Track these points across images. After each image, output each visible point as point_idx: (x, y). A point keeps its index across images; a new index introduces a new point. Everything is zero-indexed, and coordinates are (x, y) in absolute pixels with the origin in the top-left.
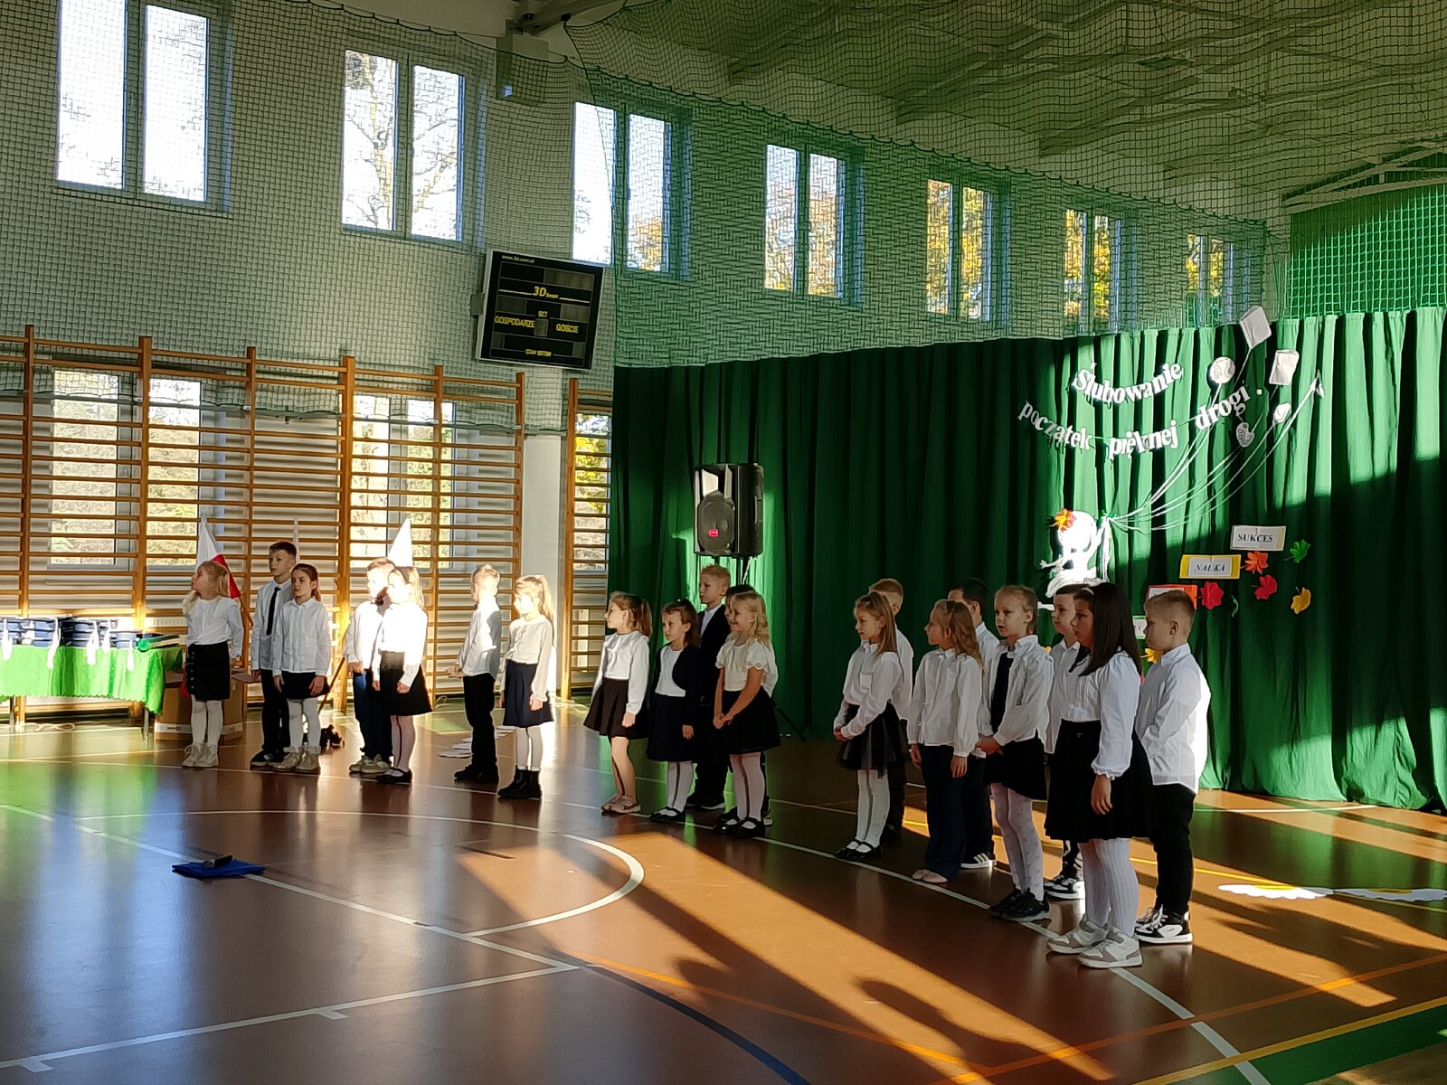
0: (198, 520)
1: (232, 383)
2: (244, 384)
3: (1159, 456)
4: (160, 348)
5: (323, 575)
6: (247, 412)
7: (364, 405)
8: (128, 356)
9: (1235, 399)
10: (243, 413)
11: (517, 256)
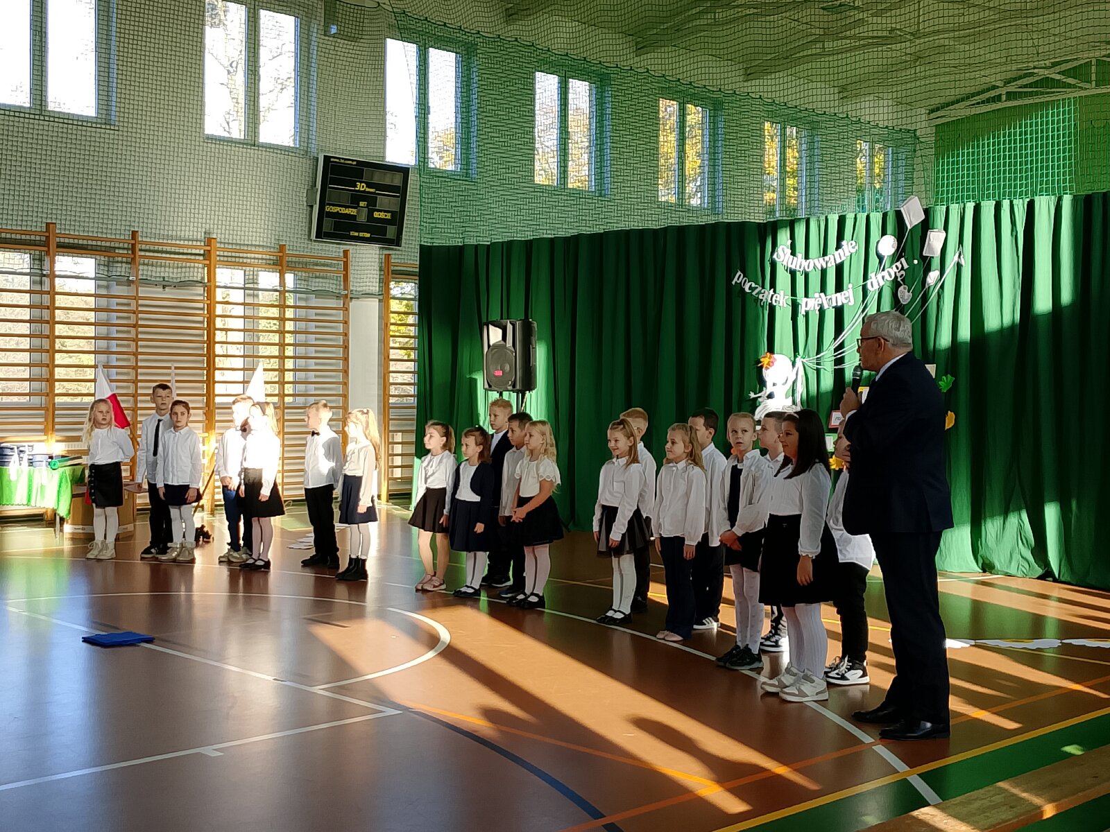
0: (95, 367)
1: (120, 259)
2: (129, 260)
3: (839, 312)
4: (63, 232)
5: (194, 408)
6: (132, 282)
7: (224, 275)
8: (38, 238)
9: (897, 268)
10: (129, 283)
11: (343, 159)
